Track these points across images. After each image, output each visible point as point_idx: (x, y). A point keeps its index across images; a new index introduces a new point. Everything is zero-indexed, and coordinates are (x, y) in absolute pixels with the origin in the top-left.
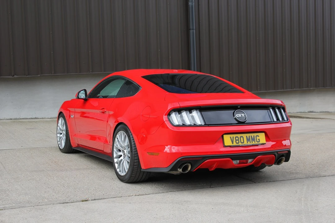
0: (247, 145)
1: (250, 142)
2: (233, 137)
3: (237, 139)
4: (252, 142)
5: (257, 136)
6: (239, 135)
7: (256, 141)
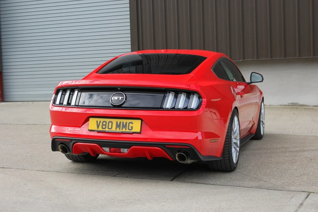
0: (114, 132)
1: (120, 129)
2: (100, 121)
3: (104, 123)
4: (122, 129)
5: (130, 123)
6: (108, 120)
7: (127, 128)
